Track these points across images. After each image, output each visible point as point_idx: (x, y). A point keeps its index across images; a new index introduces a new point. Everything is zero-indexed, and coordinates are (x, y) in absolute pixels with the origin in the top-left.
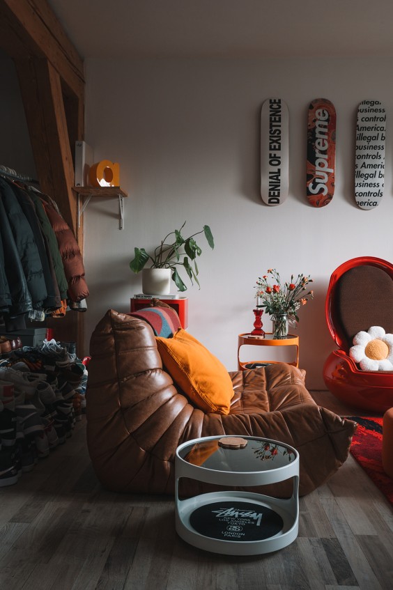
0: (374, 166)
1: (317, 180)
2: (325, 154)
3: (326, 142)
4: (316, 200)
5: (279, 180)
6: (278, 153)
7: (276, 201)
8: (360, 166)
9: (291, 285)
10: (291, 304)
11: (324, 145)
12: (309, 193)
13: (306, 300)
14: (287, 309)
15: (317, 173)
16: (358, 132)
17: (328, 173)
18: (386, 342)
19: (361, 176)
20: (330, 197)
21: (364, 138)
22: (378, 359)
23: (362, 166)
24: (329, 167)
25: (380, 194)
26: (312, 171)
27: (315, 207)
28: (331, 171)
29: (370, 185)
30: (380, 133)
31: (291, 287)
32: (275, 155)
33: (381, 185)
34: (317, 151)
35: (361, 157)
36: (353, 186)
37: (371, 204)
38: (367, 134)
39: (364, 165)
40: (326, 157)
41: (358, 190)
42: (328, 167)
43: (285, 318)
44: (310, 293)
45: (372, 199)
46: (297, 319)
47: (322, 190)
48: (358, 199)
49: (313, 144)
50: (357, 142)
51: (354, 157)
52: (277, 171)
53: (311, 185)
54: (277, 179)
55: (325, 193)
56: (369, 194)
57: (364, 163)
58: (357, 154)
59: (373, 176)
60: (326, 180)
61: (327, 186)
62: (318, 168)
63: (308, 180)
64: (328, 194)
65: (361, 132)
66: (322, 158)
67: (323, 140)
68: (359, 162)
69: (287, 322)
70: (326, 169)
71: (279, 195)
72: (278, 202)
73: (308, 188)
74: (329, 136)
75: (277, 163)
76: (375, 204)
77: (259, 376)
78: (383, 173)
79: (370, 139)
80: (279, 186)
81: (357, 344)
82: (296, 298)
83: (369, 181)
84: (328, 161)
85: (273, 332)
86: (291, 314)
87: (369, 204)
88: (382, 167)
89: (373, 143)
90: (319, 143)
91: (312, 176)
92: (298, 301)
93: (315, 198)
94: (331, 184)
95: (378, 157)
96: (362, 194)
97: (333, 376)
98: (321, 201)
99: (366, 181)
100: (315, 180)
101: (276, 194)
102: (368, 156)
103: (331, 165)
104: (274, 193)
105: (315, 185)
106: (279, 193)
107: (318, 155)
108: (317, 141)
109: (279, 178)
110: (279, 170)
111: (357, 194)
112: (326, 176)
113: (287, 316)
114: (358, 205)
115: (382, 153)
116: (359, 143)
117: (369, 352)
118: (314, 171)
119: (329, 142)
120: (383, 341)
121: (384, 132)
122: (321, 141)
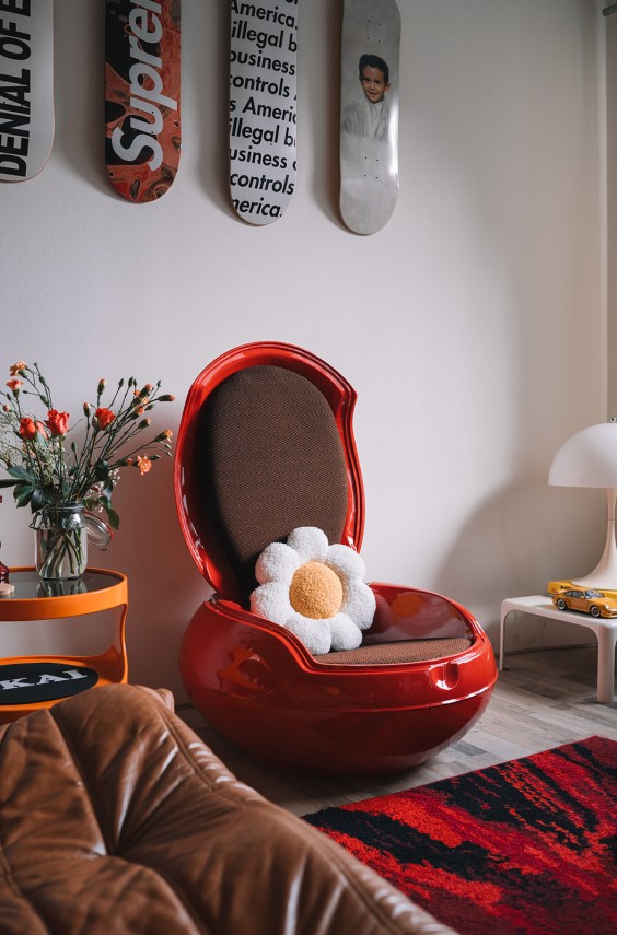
0: (275, 113)
1: (135, 124)
2: (156, 54)
3: (156, 21)
4: (131, 181)
5: (28, 104)
6: (23, 23)
7: (15, 166)
8: (240, 105)
9: (99, 413)
10: (101, 473)
11: (151, 29)
12: (111, 158)
13: (153, 459)
14: (80, 490)
15: (135, 103)
16: (235, 17)
17: (162, 108)
18: (334, 568)
19: (245, 132)
20: (167, 176)
21: (250, 35)
22: (325, 615)
23: (246, 108)
24: (167, 91)
25: (286, 187)
26: (121, 95)
27: (128, 199)
28: (171, 104)
29: (265, 160)
30: (288, 31)
31: (102, 421)
32: (13, 26)
33: (289, 163)
34: (133, 41)
35: (244, 83)
36: (224, 156)
37: (267, 210)
38: (256, 24)
39: (250, 105)
40: (158, 62)
41: (237, 167)
42: (163, 93)
43: (77, 518)
44: (162, 437)
45: (271, 198)
46: (114, 519)
47: (147, 153)
48: (238, 193)
49: (122, 18)
50: (234, 40)
51: (225, 81)
52: (19, 75)
53: (117, 135)
54: (20, 99)
55: (155, 164)
56: (263, 182)
57: (251, 100)
58: (234, 73)
59: (272, 137)
60: (158, 127)
61: (161, 143)
62: (136, 88)
63: (108, 120)
64: (163, 168)
65: (244, 17)
66: (146, 65)
67: (150, 13)
68: (240, 96)
69: (83, 531)
70: (157, 95)
71: (24, 150)
72: (22, 171)
73: (108, 141)
74: (164, 8)
75: (18, 50)
76: (275, 212)
77: (46, 760)
78: (292, 133)
79: (264, 40)
80: (27, 121)
81: (269, 580)
82: (117, 454)
83: (264, 148)
84: (162, 75)
85: (40, 565)
86: (92, 504)
87: (261, 210)
88: (292, 118)
89: (270, 52)
90: (139, 21)
91: (123, 111)
92: (122, 463)
93: (128, 175)
94: (173, 142)
95: (280, 89)
96: (247, 181)
97: (221, 680)
98: (145, 185)
99: (256, 149)
100: (127, 122)
101: (17, 144)
102: (258, 84)
103: (171, 89)
104: (11, 141)
105: (129, 136)
106: (25, 143)
107: (136, 52)
108: (134, 14)
109: (27, 96)
110: (26, 73)
111: (235, 180)
112: (158, 115)
113: (82, 512)
114: (235, 208)
115: (291, 82)
116: (238, 45)
117: (302, 599)
118: (126, 95)
119: (164, 24)
120: (326, 564)
121: (293, 30)
122: (144, 15)
